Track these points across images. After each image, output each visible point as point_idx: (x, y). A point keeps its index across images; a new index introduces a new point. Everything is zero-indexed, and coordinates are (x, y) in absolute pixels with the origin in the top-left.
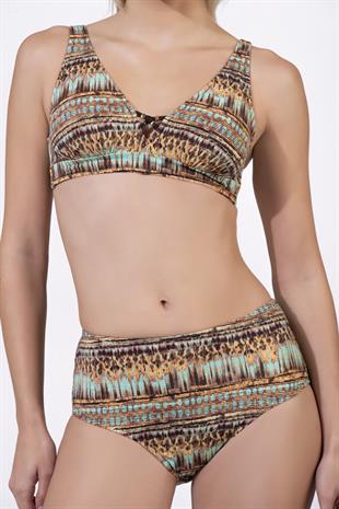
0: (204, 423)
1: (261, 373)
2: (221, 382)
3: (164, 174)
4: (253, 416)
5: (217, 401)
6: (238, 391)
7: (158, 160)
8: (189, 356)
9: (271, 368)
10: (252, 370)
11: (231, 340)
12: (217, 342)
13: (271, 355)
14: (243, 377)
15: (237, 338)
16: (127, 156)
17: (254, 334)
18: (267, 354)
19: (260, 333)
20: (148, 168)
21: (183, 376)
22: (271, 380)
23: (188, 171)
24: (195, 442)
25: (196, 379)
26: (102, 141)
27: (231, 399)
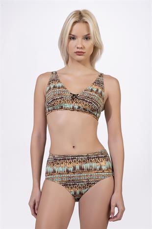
0: (83, 182)
1: (100, 169)
2: (88, 170)
3: (78, 111)
4: (97, 181)
5: (87, 176)
6: (93, 173)
7: (76, 107)
8: (80, 161)
9: (104, 168)
10: (98, 168)
11: (93, 158)
12: (88, 158)
13: (104, 164)
14: (95, 170)
15: (94, 158)
16: (68, 106)
17: (99, 157)
18: (103, 164)
19: (101, 157)
20: (73, 109)
21: (78, 167)
22: (103, 171)
23: (85, 110)
24: (80, 187)
25: (81, 168)
26: (60, 101)
27: (91, 176)
